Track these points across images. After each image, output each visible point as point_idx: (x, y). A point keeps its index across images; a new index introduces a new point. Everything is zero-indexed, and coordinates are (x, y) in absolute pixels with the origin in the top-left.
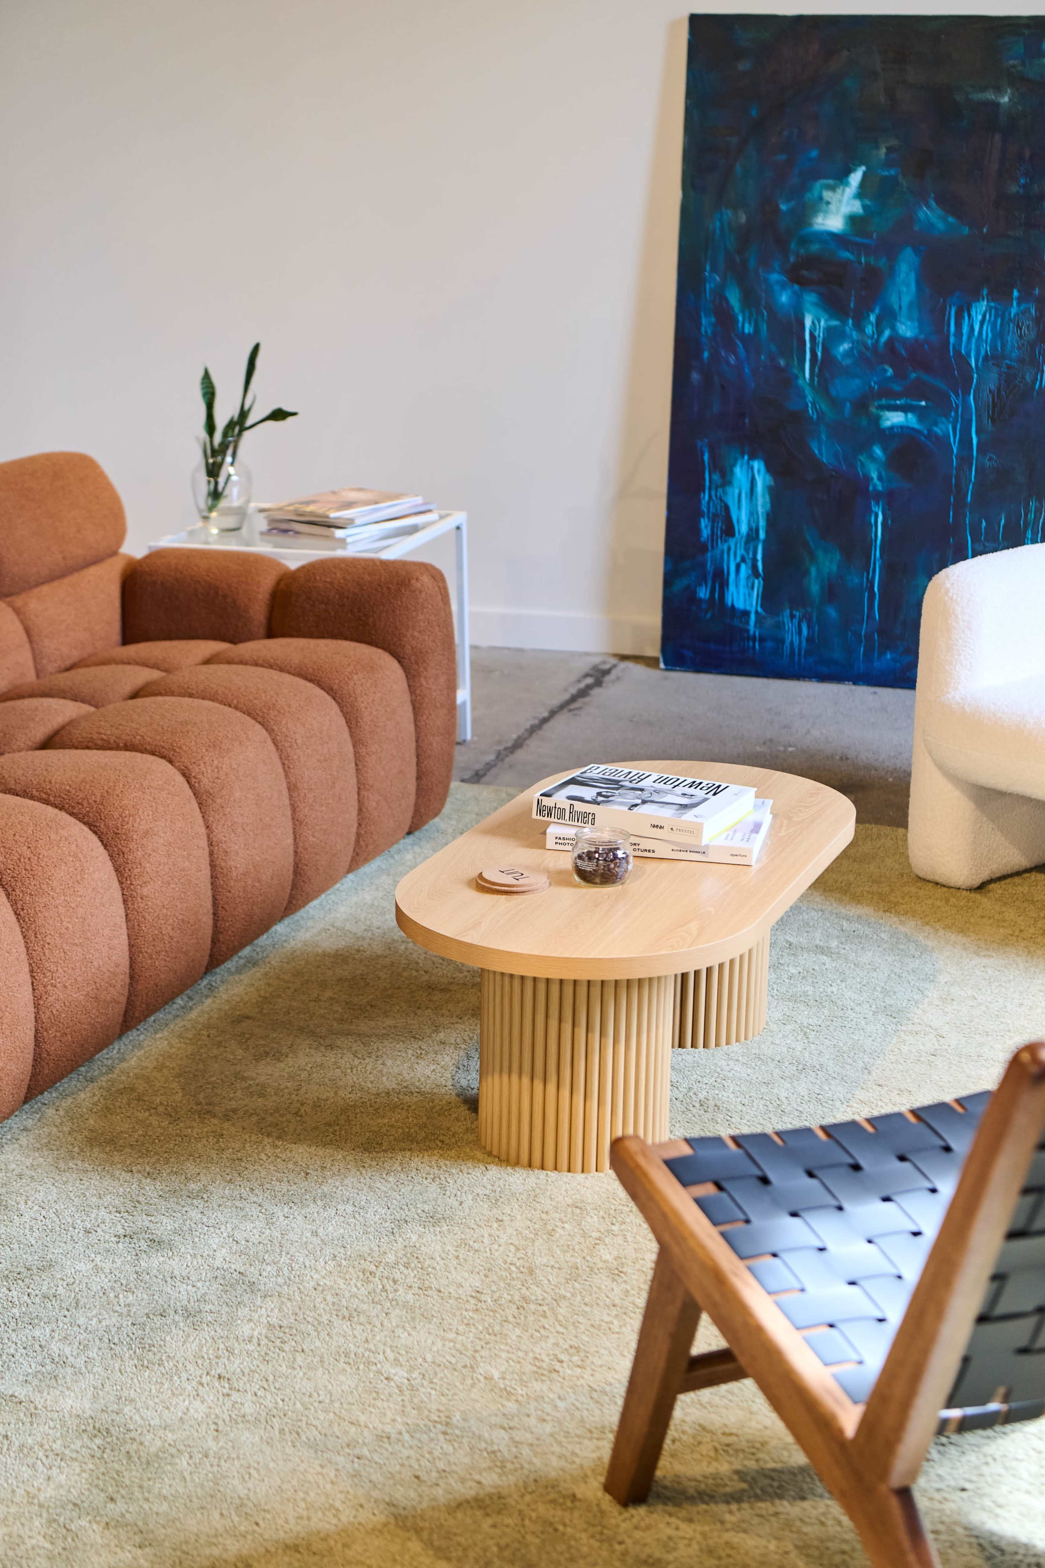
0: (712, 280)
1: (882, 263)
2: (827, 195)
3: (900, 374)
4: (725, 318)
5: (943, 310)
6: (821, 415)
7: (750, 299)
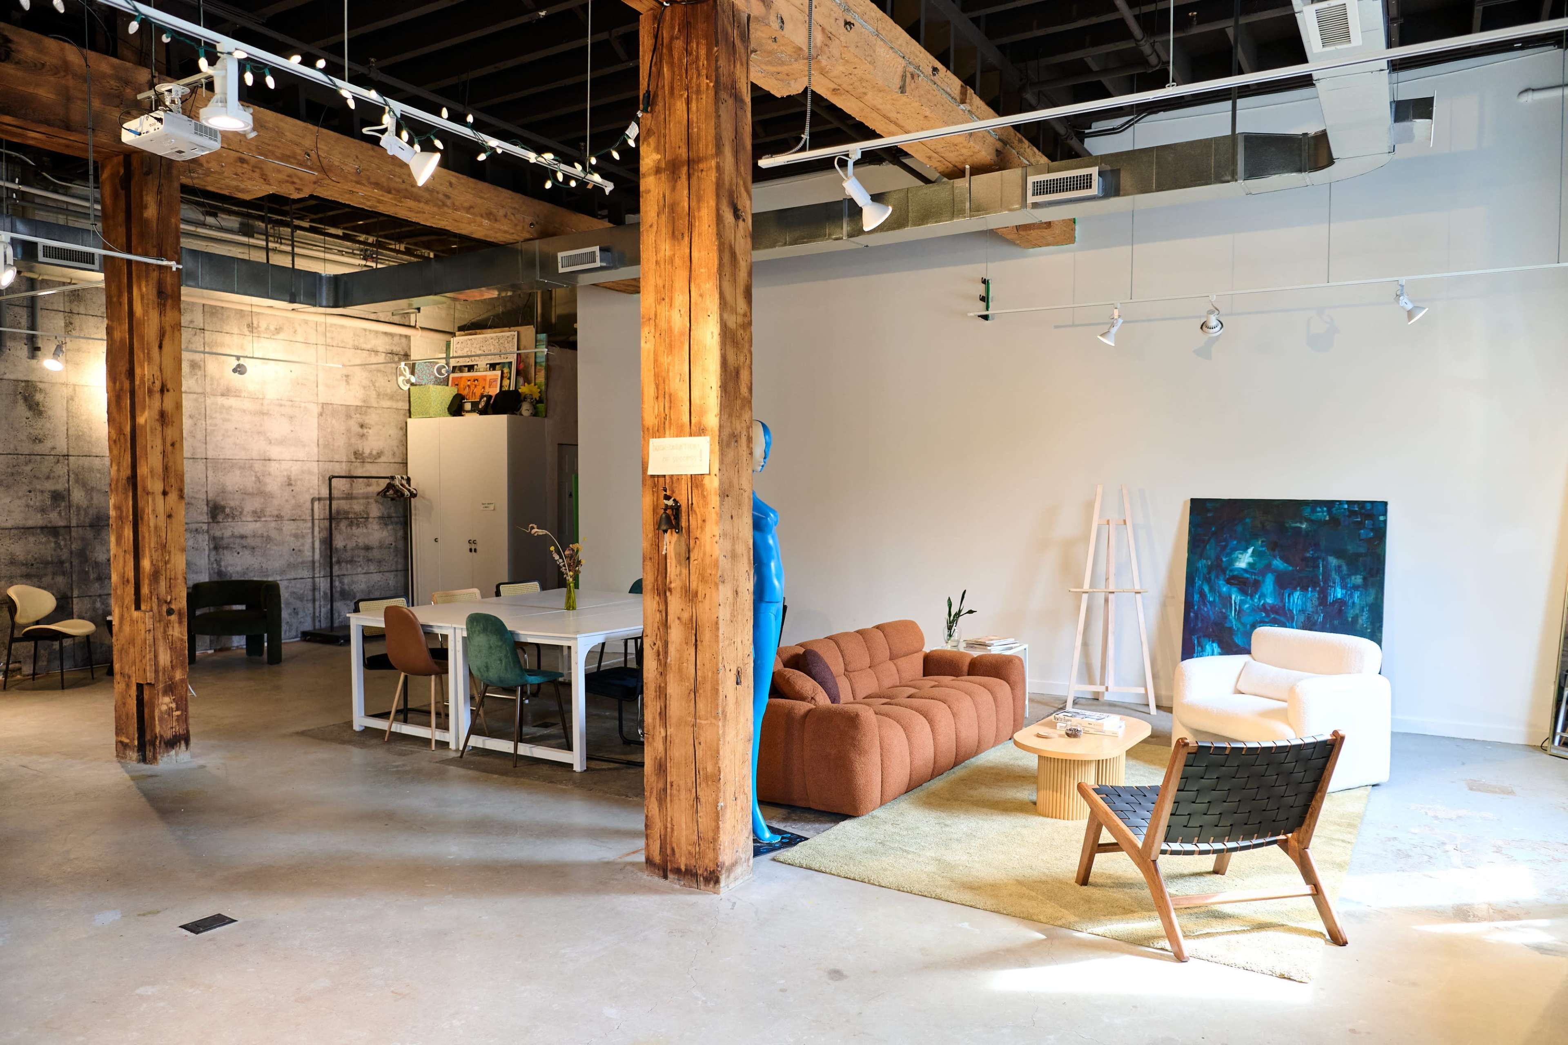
0: (1198, 582)
1: (1260, 578)
2: (1240, 556)
3: (1268, 616)
4: (1202, 595)
5: (1283, 594)
6: (1238, 629)
7: (1212, 589)
